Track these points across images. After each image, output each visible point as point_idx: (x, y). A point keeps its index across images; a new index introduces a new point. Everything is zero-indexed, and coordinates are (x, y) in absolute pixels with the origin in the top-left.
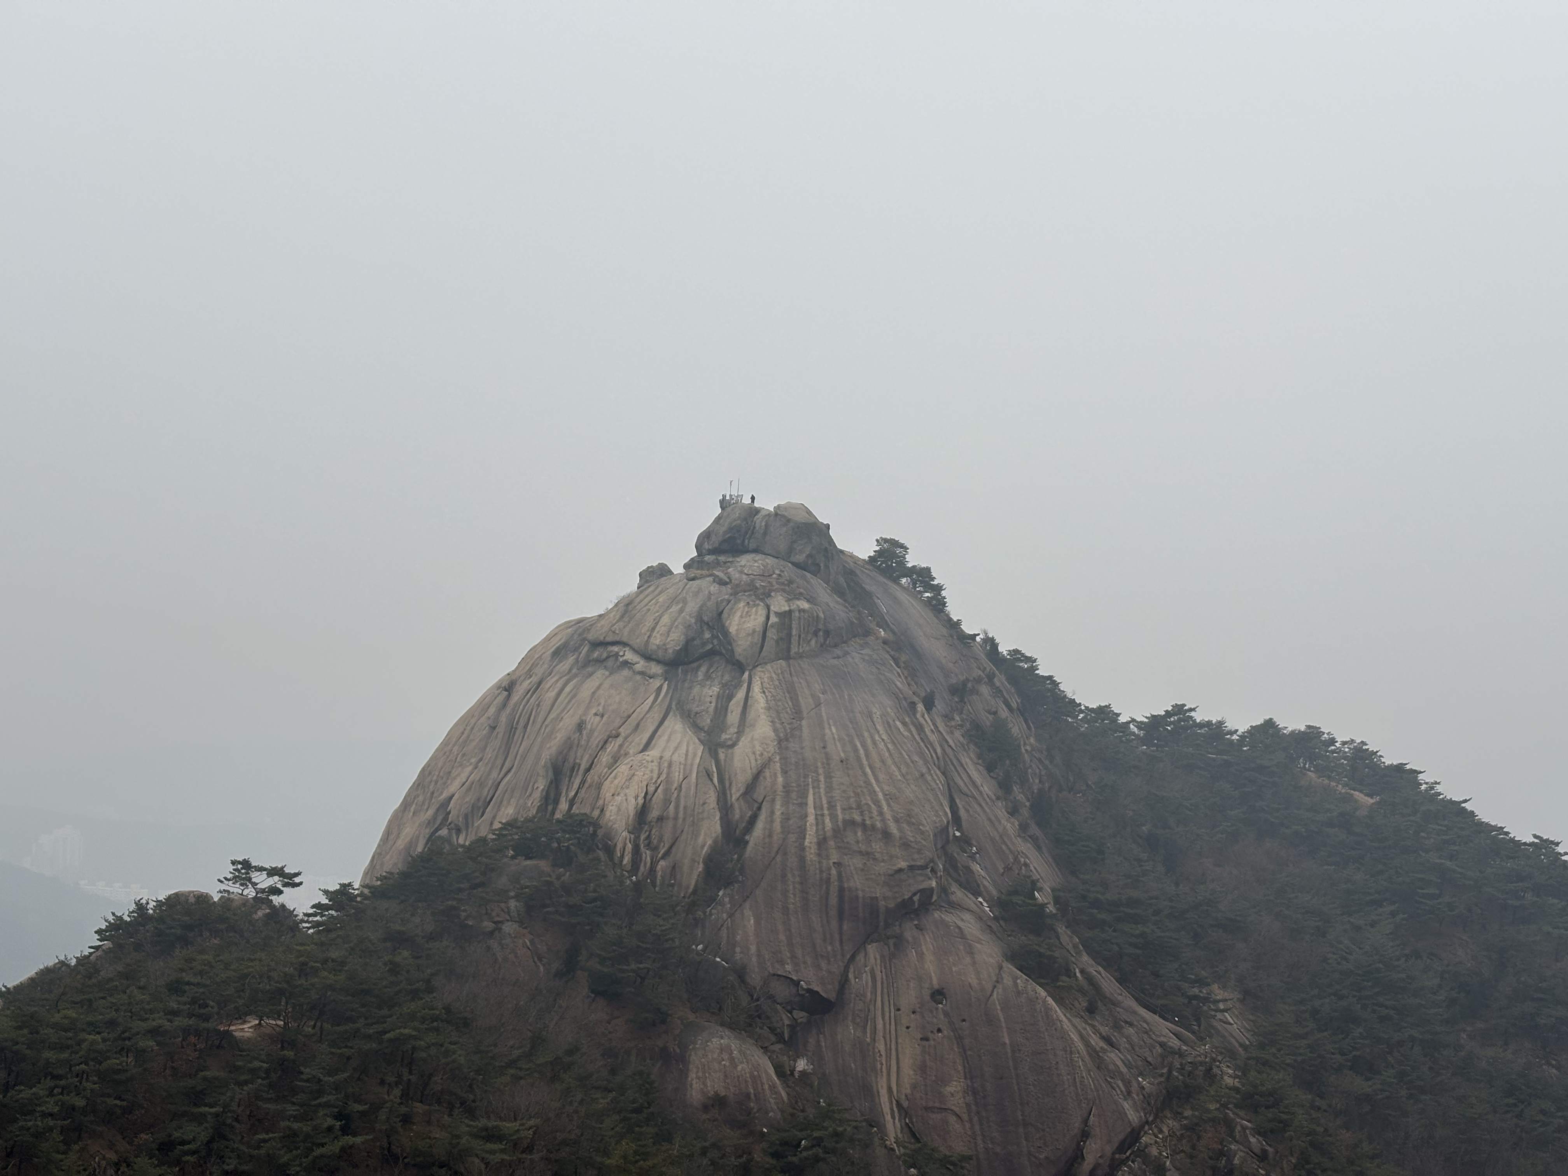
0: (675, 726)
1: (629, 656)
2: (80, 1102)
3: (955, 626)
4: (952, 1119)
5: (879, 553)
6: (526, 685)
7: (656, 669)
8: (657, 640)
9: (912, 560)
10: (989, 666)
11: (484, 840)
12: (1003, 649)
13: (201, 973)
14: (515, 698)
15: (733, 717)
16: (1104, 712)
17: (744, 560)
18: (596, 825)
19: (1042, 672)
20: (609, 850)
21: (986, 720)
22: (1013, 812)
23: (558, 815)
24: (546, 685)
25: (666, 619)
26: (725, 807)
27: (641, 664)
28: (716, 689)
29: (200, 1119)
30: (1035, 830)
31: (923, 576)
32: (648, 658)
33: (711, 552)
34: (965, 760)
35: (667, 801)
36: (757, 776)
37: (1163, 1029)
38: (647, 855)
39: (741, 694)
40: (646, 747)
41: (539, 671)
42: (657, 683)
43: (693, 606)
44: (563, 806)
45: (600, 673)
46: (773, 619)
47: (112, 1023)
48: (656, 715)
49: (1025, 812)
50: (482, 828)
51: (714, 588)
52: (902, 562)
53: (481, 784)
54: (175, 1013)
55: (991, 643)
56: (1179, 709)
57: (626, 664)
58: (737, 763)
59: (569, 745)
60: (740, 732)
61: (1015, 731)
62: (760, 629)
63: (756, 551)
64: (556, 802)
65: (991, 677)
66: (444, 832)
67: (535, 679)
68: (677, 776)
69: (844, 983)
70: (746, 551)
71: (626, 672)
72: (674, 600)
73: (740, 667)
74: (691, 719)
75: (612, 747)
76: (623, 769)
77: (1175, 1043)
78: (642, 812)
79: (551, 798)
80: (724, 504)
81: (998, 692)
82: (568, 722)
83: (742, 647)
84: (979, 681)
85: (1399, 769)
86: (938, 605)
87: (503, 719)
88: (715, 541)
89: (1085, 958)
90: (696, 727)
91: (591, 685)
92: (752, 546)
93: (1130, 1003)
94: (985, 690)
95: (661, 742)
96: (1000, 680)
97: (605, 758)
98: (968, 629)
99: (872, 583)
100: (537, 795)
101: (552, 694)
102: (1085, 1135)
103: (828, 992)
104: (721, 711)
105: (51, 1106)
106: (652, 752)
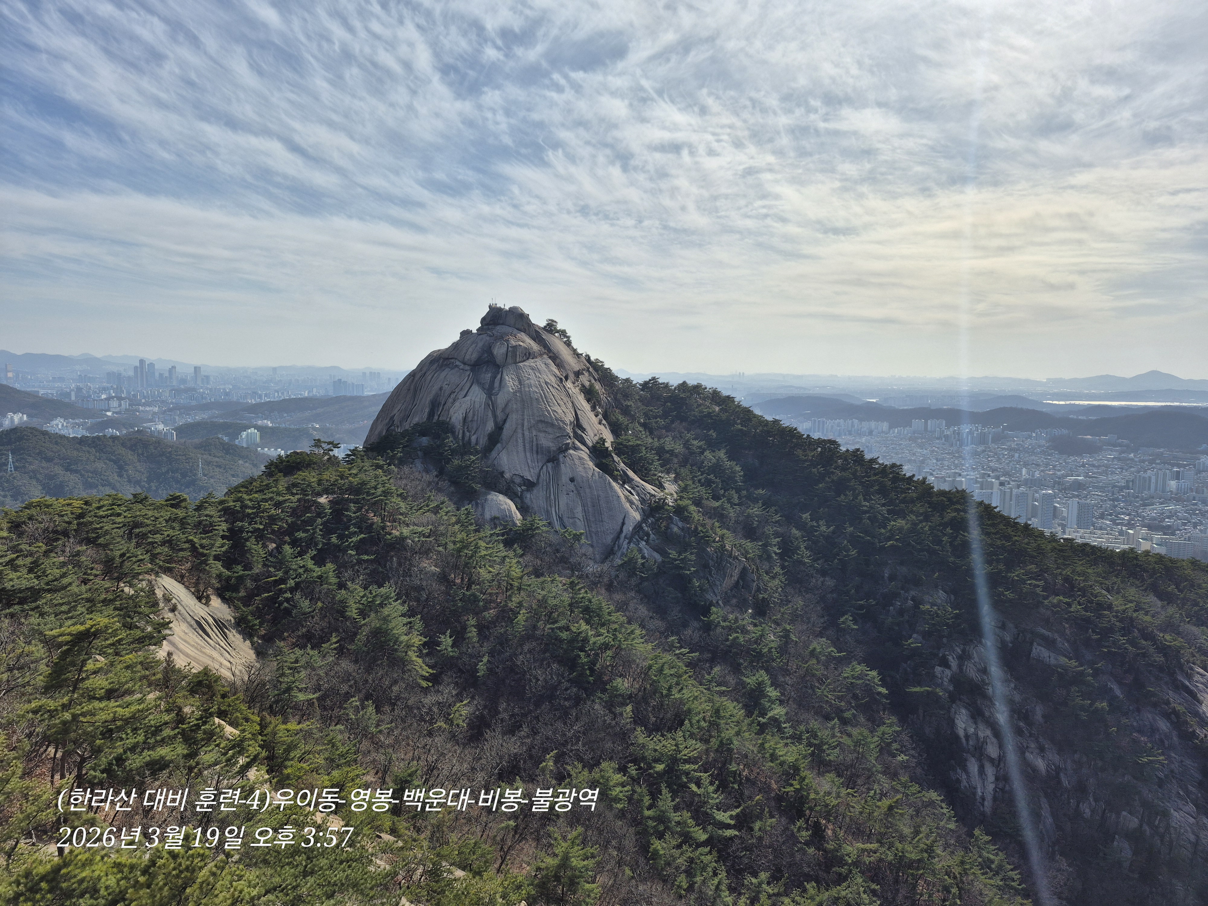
0: (476, 389)
1: (458, 363)
3: (575, 351)
4: (577, 521)
5: (548, 324)
6: (420, 374)
7: (467, 368)
8: (467, 357)
10: (588, 365)
11: (407, 430)
13: (304, 480)
14: (416, 379)
15: (497, 384)
16: (627, 380)
17: (498, 327)
18: (448, 423)
19: (606, 366)
20: (453, 433)
21: (587, 384)
22: (597, 416)
23: (434, 421)
24: (427, 374)
25: (470, 350)
26: (495, 416)
27: (462, 366)
28: (490, 375)
30: (604, 422)
31: (563, 333)
32: (465, 364)
33: (486, 325)
34: (580, 398)
35: (474, 415)
36: (506, 405)
37: (649, 487)
38: (468, 434)
39: (499, 376)
40: (465, 396)
41: (425, 369)
42: (468, 373)
43: (480, 344)
44: (436, 417)
45: (447, 370)
46: (510, 349)
48: (468, 384)
49: (600, 416)
50: (407, 426)
51: (488, 338)
52: (555, 328)
53: (405, 410)
55: (588, 358)
56: (654, 379)
57: (457, 366)
58: (499, 401)
59: (437, 396)
60: (499, 390)
61: (597, 387)
62: (505, 352)
63: (502, 324)
64: (433, 416)
65: (588, 368)
66: (393, 428)
67: (423, 372)
68: (477, 406)
69: (539, 476)
70: (499, 324)
71: (456, 369)
72: (473, 343)
73: (498, 367)
74: (482, 385)
75: (453, 396)
76: (457, 404)
77: (653, 492)
78: (465, 419)
79: (431, 414)
80: (490, 307)
81: (591, 374)
82: (436, 388)
83: (499, 359)
84: (584, 370)
85: (728, 397)
86: (568, 344)
87: (412, 387)
88: (488, 320)
89: (622, 464)
90: (483, 389)
91: (443, 374)
92: (501, 322)
93: (638, 479)
94: (586, 373)
95: (470, 394)
96: (591, 369)
97: (450, 400)
98: (580, 351)
99: (545, 336)
100: (426, 414)
101: (430, 377)
102: (623, 524)
103: (533, 479)
104: (492, 382)
106: (467, 398)
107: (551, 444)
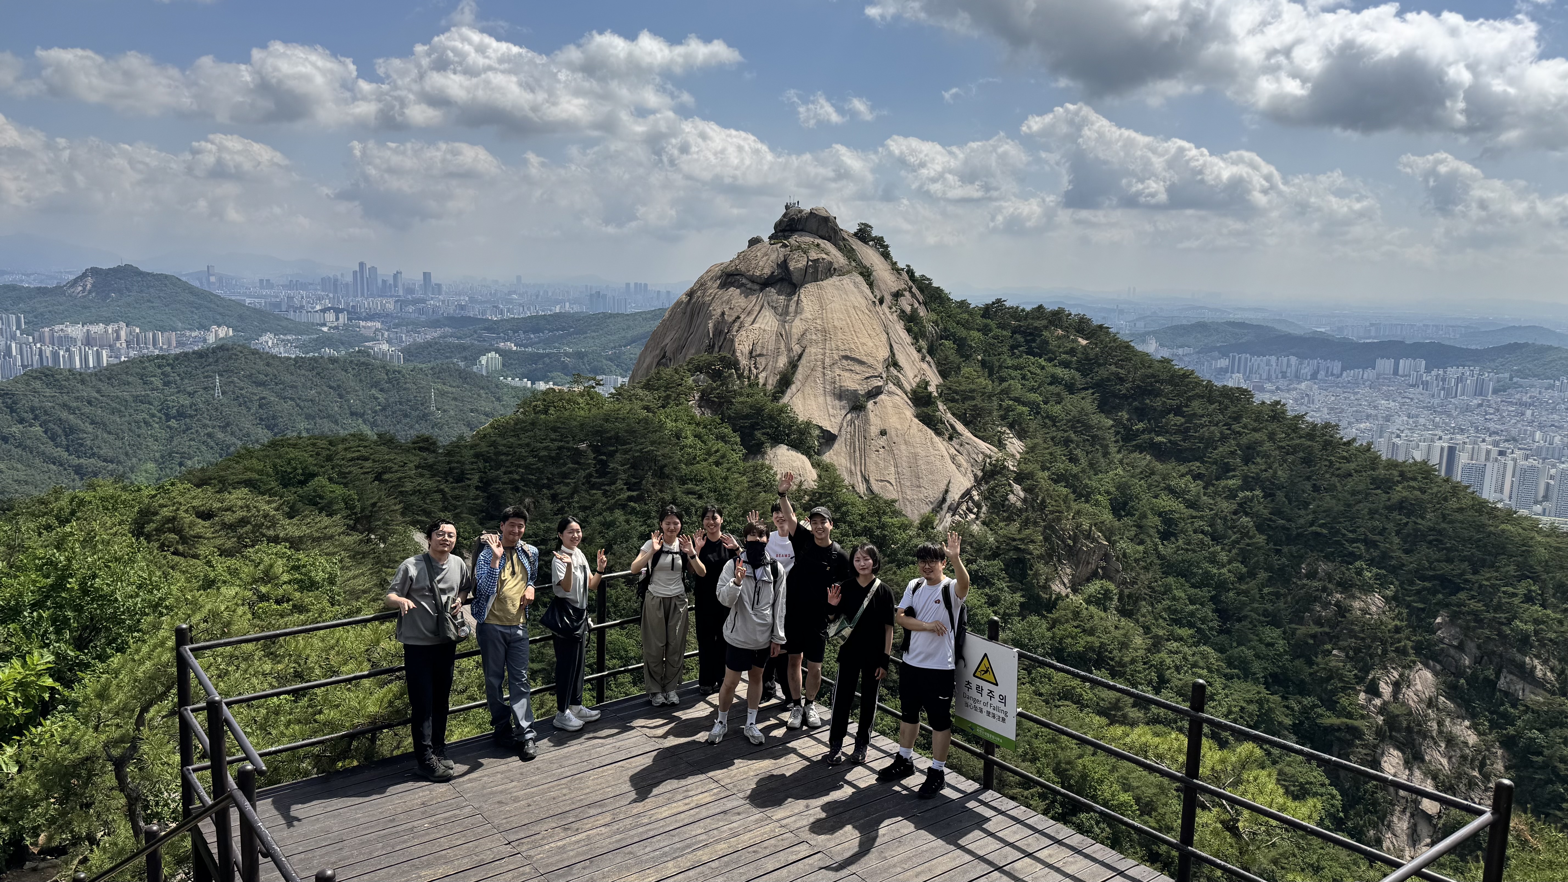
0: (766, 313)
1: (744, 281)
2: (517, 477)
3: (894, 264)
4: (889, 484)
5: (860, 230)
6: (698, 294)
7: (756, 287)
8: (757, 273)
9: (874, 233)
10: (910, 283)
11: (682, 365)
12: (917, 274)
13: (563, 423)
14: (693, 300)
15: (792, 309)
16: (963, 303)
17: (796, 235)
18: (731, 357)
19: (934, 285)
20: (737, 369)
21: (908, 309)
22: (919, 351)
23: (714, 354)
24: (707, 294)
25: (761, 263)
26: (789, 349)
27: (749, 285)
28: (784, 296)
29: (568, 484)
30: (928, 358)
31: (880, 241)
32: (753, 282)
33: (781, 231)
34: (898, 327)
35: (763, 348)
36: (803, 336)
37: (983, 445)
38: (754, 371)
39: (796, 299)
40: (753, 323)
41: (704, 287)
42: (757, 293)
43: (773, 258)
44: (717, 349)
45: (732, 289)
46: (810, 263)
47: (528, 445)
48: (757, 308)
49: (924, 351)
50: (681, 360)
51: (782, 249)
52: (869, 235)
53: (680, 339)
54: (556, 440)
55: (910, 273)
56: (999, 301)
57: (743, 284)
58: (794, 330)
59: (719, 323)
60: (795, 316)
61: (922, 314)
62: (803, 267)
63: (801, 231)
64: (713, 347)
65: (911, 288)
66: (664, 362)
67: (702, 291)
68: (767, 336)
69: (841, 427)
70: (797, 230)
71: (743, 288)
72: (764, 254)
73: (795, 285)
74: (773, 310)
75: (737, 323)
76: (743, 333)
77: (988, 452)
78: (752, 352)
79: (711, 346)
80: (787, 207)
81: (913, 295)
82: (717, 313)
83: (796, 278)
84: (905, 290)
85: (1101, 327)
86: (886, 255)
87: (689, 310)
88: (784, 225)
89: (949, 415)
90: (776, 314)
91: (727, 294)
92: (800, 227)
93: (970, 435)
94: (907, 294)
95: (760, 320)
96: (914, 289)
97: (735, 328)
98: (901, 265)
99: (856, 245)
100: (705, 345)
101: (710, 298)
102: (947, 491)
103: (835, 431)
104: (787, 306)
105: (506, 478)
106: (756, 326)
107: (858, 387)
